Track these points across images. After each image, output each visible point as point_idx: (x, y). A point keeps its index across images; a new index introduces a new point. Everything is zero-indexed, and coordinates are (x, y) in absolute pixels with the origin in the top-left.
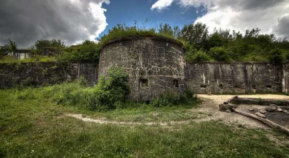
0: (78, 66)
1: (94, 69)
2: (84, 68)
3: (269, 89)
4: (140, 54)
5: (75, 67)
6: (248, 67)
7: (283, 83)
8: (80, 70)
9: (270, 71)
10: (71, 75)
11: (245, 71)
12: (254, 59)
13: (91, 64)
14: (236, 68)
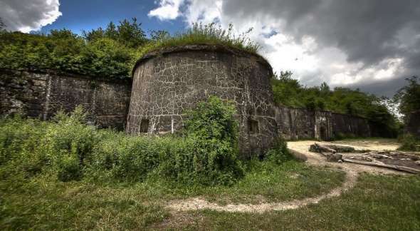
0: (47, 81)
1: (92, 92)
2: (63, 87)
3: (306, 135)
4: (246, 81)
5: (37, 83)
6: (292, 112)
7: (316, 129)
8: (53, 90)
9: (306, 116)
10: (24, 101)
11: (290, 116)
12: (296, 104)
13: (83, 82)
14: (283, 112)
